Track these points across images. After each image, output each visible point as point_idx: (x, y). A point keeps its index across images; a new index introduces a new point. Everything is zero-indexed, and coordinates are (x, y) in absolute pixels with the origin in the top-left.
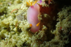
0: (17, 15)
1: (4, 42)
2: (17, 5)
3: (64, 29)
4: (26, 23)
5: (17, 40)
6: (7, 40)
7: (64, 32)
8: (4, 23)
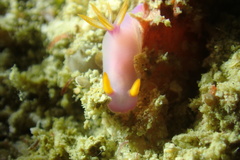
0: (70, 55)
2: (70, 19)
3: (225, 93)
4: (97, 81)
5: (70, 134)
6: (37, 134)
7: (224, 103)
8: (28, 78)
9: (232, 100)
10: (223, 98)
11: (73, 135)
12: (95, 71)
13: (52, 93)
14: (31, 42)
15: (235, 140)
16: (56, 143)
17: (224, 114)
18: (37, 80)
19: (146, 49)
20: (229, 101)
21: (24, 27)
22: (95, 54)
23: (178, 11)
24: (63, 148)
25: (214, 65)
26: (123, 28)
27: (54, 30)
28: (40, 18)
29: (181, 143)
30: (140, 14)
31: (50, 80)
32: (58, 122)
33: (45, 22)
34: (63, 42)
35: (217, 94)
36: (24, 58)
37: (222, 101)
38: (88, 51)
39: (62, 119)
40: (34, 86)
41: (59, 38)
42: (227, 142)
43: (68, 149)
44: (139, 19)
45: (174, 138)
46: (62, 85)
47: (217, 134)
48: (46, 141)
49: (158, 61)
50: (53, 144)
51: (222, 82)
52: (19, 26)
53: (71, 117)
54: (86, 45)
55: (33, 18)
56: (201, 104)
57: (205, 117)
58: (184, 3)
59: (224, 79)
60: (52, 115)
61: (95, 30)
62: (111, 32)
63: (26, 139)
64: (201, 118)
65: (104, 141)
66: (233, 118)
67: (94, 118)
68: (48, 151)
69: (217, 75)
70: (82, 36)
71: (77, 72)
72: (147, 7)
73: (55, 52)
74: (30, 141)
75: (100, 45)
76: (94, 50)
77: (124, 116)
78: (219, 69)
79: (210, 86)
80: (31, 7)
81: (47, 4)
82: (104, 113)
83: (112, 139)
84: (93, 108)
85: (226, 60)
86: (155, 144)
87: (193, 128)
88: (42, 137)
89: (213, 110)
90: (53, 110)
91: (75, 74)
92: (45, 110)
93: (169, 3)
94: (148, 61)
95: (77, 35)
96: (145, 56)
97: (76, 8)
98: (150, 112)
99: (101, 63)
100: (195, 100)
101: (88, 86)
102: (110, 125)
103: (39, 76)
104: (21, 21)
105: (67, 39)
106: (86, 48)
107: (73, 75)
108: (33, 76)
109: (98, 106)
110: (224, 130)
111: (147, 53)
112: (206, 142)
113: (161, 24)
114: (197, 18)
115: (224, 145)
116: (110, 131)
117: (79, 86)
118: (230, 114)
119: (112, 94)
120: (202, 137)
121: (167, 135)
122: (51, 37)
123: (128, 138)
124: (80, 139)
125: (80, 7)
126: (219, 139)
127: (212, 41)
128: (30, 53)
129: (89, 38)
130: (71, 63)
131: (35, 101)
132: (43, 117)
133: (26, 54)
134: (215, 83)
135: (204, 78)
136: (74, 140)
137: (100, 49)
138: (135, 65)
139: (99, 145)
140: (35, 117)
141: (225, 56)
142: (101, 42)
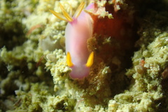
2: (42, 15)
3: (151, 65)
4: (61, 57)
5: (43, 95)
6: (20, 95)
7: (150, 72)
8: (13, 55)
9: (156, 70)
10: (149, 68)
11: (45, 95)
12: (60, 50)
13: (30, 66)
14: (15, 30)
15: (158, 97)
16: (33, 101)
17: (150, 79)
18: (20, 57)
19: (96, 34)
20: (154, 71)
21: (10, 20)
22: (60, 38)
23: (117, 8)
24: (38, 104)
25: (143, 46)
26: (79, 20)
27: (31, 22)
28: (21, 14)
29: (120, 100)
30: (91, 10)
31: (29, 56)
32: (34, 86)
33: (25, 16)
34: (37, 30)
35: (145, 66)
36: (10, 42)
37: (148, 70)
38: (55, 37)
39: (37, 84)
40: (17, 61)
41: (35, 28)
42: (152, 99)
43: (41, 105)
44: (90, 14)
45: (115, 97)
46: (37, 60)
47: (145, 93)
48: (26, 100)
49: (104, 43)
50: (31, 101)
51: (149, 57)
52: (7, 19)
53: (43, 83)
54: (54, 32)
55: (16, 13)
56: (134, 73)
57: (137, 82)
58: (122, 2)
59: (150, 55)
60: (30, 81)
61: (60, 22)
62: (71, 23)
63: (12, 98)
64: (134, 83)
65: (66, 99)
66: (156, 82)
67: (60, 83)
68: (27, 106)
69: (145, 53)
70: (50, 26)
71: (47, 51)
72: (96, 5)
73: (32, 37)
74: (15, 100)
75: (63, 32)
76: (59, 36)
77: (80, 82)
78: (147, 49)
79: (140, 60)
80: (15, 6)
81: (26, 4)
82: (66, 80)
83: (72, 98)
84: (59, 76)
85: (151, 42)
86: (102, 101)
87: (129, 90)
88: (23, 97)
89: (143, 77)
90: (30, 78)
91: (46, 52)
92: (25, 78)
93: (111, 3)
94: (97, 43)
95: (47, 25)
96: (95, 39)
97: (46, 6)
98: (98, 78)
99: (64, 45)
100: (130, 70)
101: (55, 61)
102: (71, 88)
103: (20, 54)
104: (8, 16)
105: (40, 28)
106: (54, 35)
107: (45, 54)
108: (17, 54)
109: (62, 74)
110: (150, 90)
111: (96, 37)
112: (138, 99)
113: (106, 17)
114: (131, 13)
115: (151, 101)
116: (71, 92)
117: (49, 61)
118: (154, 79)
119: (72, 66)
120: (135, 95)
121: (110, 94)
122: (29, 27)
123: (84, 97)
124: (50, 98)
125: (49, 6)
126: (146, 97)
127: (142, 29)
128: (15, 38)
129: (56, 27)
130: (44, 45)
131: (18, 72)
132: (24, 83)
133: (11, 39)
134: (144, 58)
135: (136, 54)
136: (45, 99)
137: (64, 35)
138: (88, 46)
139: (63, 102)
140: (18, 83)
141: (151, 39)
142: (64, 30)
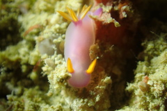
0: (40, 41)
1: (4, 106)
3: (155, 82)
4: (60, 63)
5: (36, 102)
6: (12, 100)
7: (154, 90)
8: (7, 56)
10: (153, 86)
11: (39, 102)
12: (60, 56)
13: (24, 68)
14: (10, 28)
16: (26, 108)
17: (153, 98)
18: (13, 58)
19: (98, 41)
20: (158, 89)
23: (124, 15)
25: (146, 58)
27: (29, 22)
28: (18, 10)
31: (23, 58)
32: (27, 92)
33: (21, 13)
34: (35, 31)
35: (149, 83)
36: (4, 40)
37: (152, 88)
38: (55, 41)
39: (30, 90)
40: (10, 62)
41: (32, 28)
44: (95, 19)
46: (32, 63)
48: (18, 106)
49: (106, 51)
52: (2, 16)
53: (37, 87)
54: (54, 35)
55: (12, 10)
56: (136, 88)
57: (138, 99)
58: (128, 9)
61: (60, 24)
63: (3, 101)
65: (61, 109)
66: (158, 102)
70: (49, 28)
73: (28, 37)
74: (6, 104)
75: (63, 36)
76: (59, 40)
85: (157, 55)
88: (16, 103)
89: (145, 94)
90: (23, 81)
91: (44, 56)
92: (18, 80)
93: (116, 9)
94: (99, 50)
98: (99, 89)
99: (63, 49)
100: (131, 85)
101: (54, 66)
102: (67, 96)
103: (14, 55)
104: (3, 12)
105: (38, 29)
106: (54, 38)
107: (42, 57)
108: (10, 55)
111: (99, 45)
114: (137, 20)
117: (47, 65)
118: (158, 98)
123: (82, 107)
125: (49, 5)
127: (146, 41)
128: (9, 37)
129: (56, 30)
131: (11, 74)
132: (16, 86)
133: (5, 37)
134: (148, 74)
136: (39, 107)
137: (64, 38)
140: (10, 86)
141: (156, 52)
142: (65, 33)
